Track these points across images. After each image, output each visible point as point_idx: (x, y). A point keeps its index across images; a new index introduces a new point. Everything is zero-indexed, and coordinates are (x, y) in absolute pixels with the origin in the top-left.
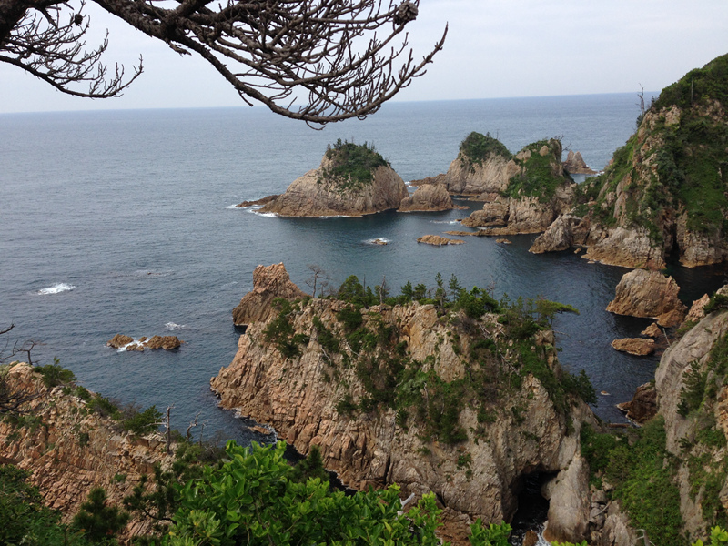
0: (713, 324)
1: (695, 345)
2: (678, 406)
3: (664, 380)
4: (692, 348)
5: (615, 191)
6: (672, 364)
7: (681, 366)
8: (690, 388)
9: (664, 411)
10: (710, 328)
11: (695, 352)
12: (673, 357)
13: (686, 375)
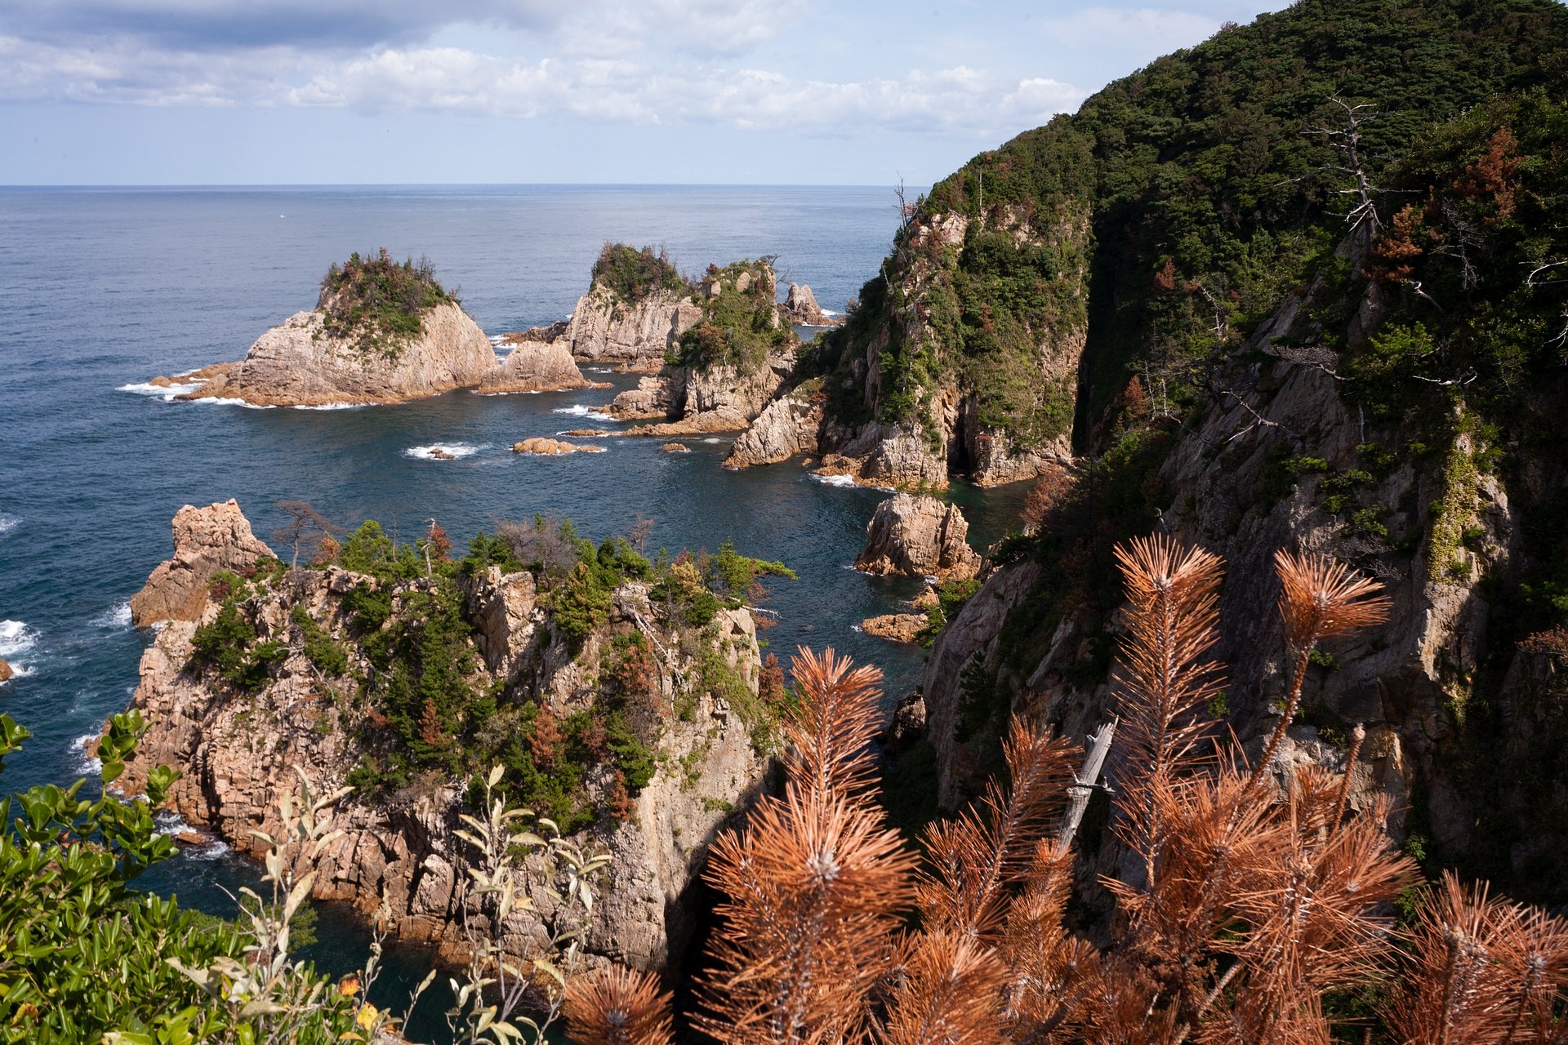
0: (1006, 584)
1: (979, 622)
2: (956, 727)
3: (935, 684)
4: (975, 627)
5: (865, 357)
6: (946, 657)
7: (959, 659)
8: (971, 696)
9: (936, 737)
10: (1001, 591)
11: (980, 634)
12: (947, 644)
13: (964, 674)
